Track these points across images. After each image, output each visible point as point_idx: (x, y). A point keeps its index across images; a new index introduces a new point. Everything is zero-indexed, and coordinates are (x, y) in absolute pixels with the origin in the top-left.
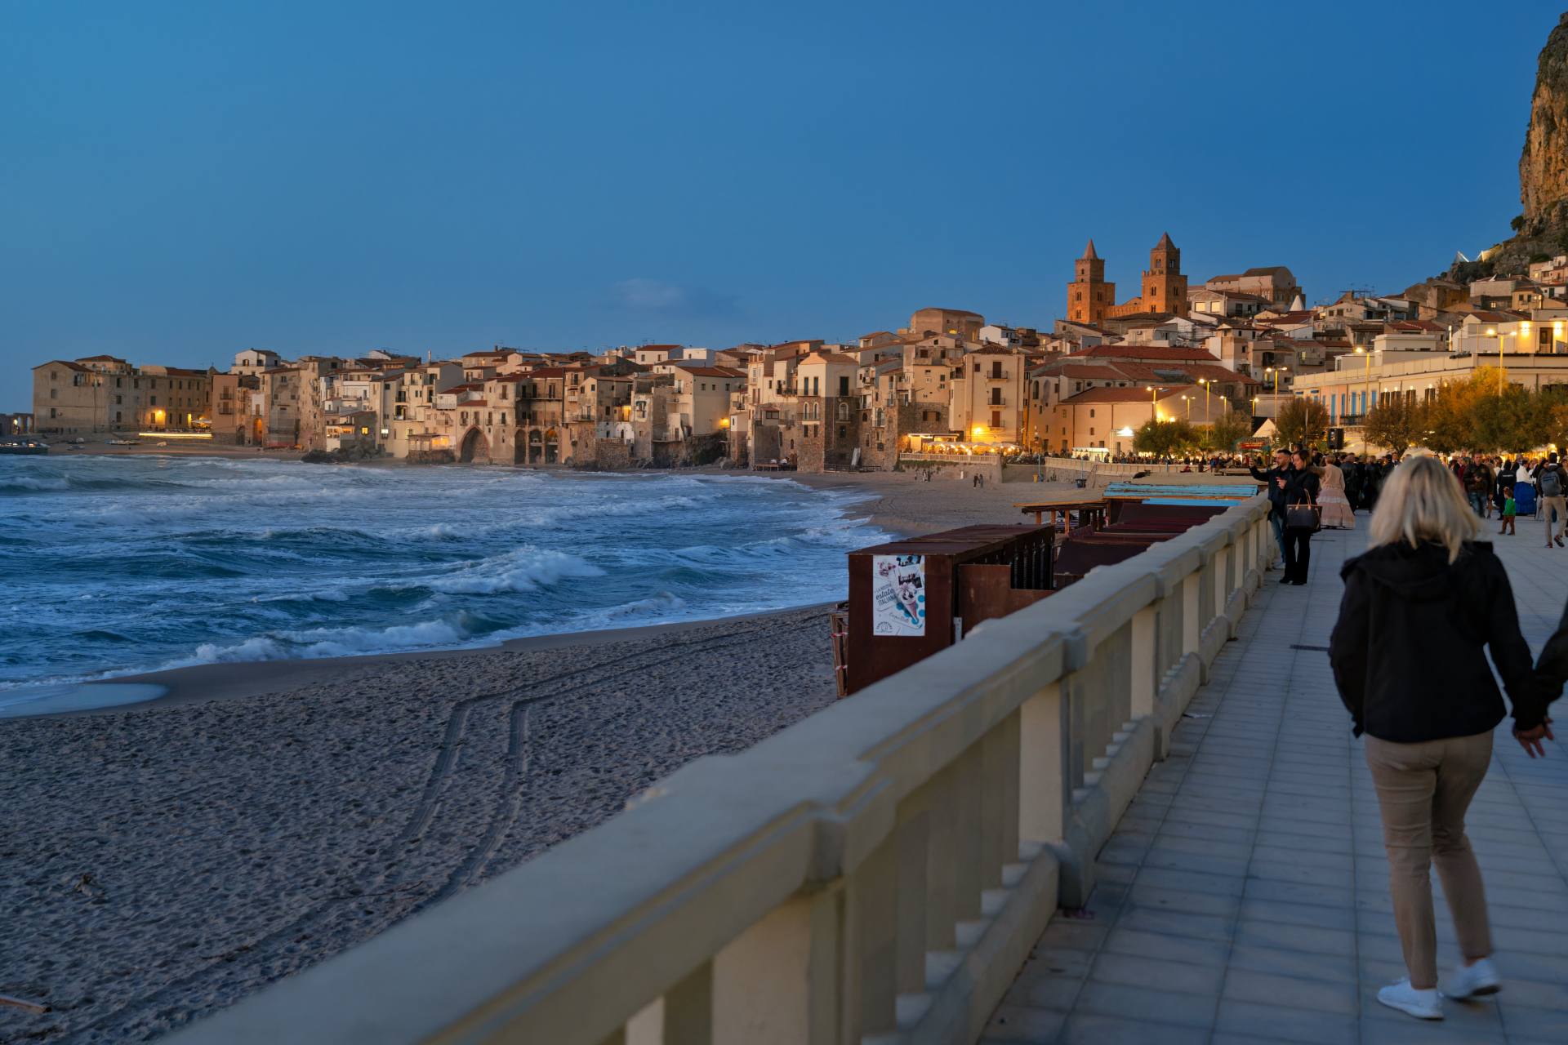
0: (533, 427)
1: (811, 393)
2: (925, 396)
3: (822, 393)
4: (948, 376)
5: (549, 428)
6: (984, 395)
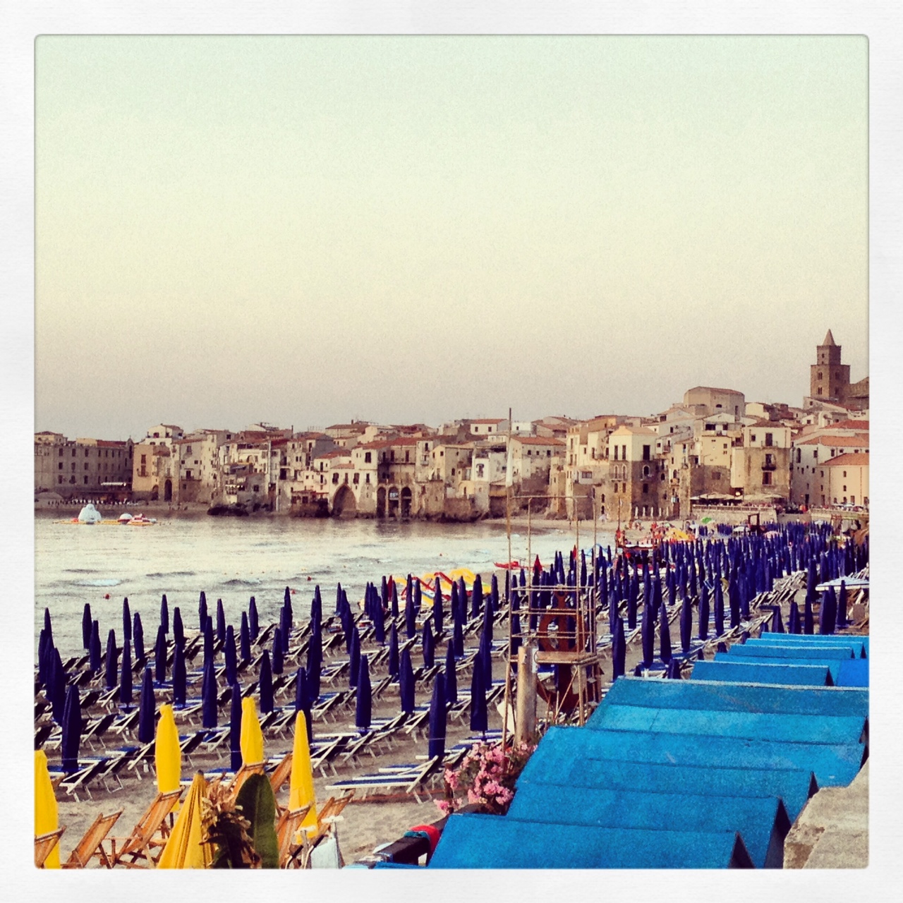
0: (391, 485)
1: (620, 458)
2: (712, 460)
3: (629, 458)
4: (729, 445)
5: (404, 486)
6: (759, 460)
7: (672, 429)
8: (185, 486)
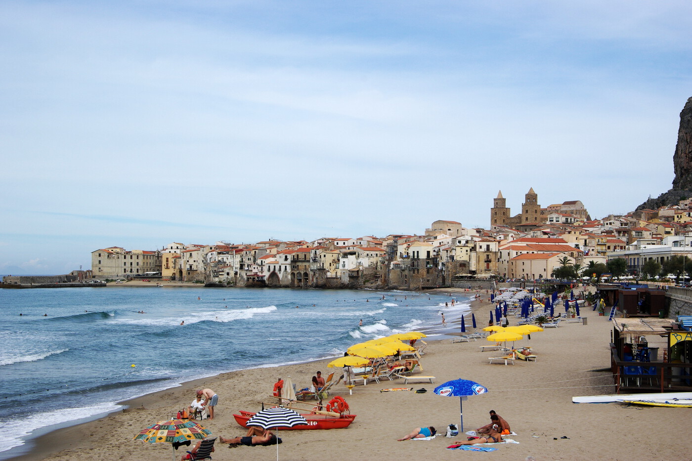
0: (298, 271)
2: (460, 258)
3: (420, 257)
4: (469, 251)
5: (305, 271)
6: (483, 257)
7: (440, 243)
8: (189, 273)
